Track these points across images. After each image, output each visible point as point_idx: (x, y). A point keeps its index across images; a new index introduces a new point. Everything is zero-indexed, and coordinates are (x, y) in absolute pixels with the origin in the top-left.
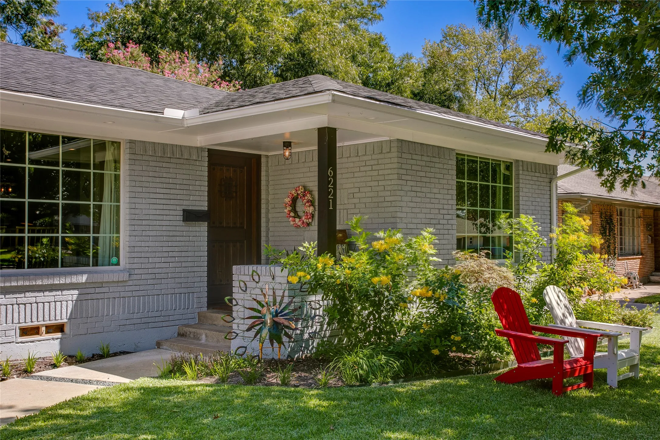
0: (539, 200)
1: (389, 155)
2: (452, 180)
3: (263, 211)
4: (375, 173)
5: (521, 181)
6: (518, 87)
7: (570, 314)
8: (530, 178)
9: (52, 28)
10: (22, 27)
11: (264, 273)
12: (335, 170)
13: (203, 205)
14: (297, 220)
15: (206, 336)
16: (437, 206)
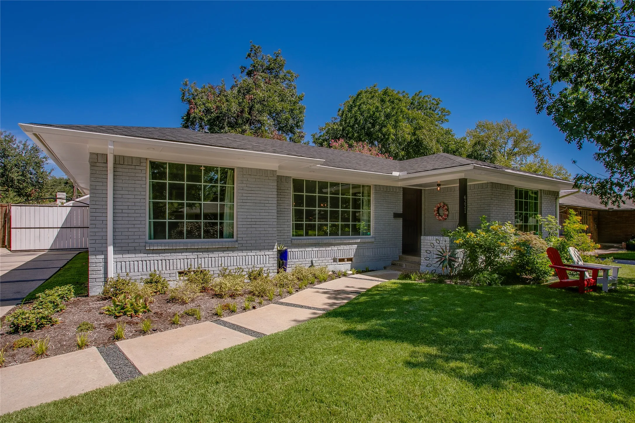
0: (551, 208)
1: (486, 189)
2: (513, 199)
3: (423, 213)
4: (480, 197)
5: (543, 199)
6: (516, 150)
7: (581, 260)
8: (547, 198)
9: (302, 134)
10: (289, 135)
11: (441, 240)
12: (466, 196)
13: (400, 211)
14: (440, 217)
15: (406, 265)
16: (506, 211)
